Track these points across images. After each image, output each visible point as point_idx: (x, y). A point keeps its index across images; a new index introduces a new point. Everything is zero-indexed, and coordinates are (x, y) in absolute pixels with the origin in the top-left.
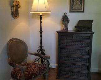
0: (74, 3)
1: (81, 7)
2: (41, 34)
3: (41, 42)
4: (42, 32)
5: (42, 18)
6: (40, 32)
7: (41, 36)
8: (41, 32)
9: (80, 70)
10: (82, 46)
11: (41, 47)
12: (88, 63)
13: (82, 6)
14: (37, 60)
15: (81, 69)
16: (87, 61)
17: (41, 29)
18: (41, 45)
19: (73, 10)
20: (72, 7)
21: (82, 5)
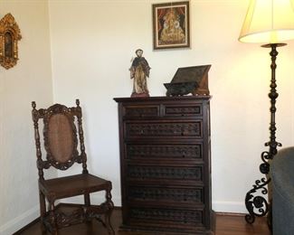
0: (165, 25)
1: (182, 35)
2: (273, 102)
3: (273, 129)
4: (277, 96)
5: (277, 53)
6: (270, 96)
7: (273, 110)
8: (273, 96)
9: (183, 201)
10: (182, 135)
11: (273, 143)
12: (200, 182)
13: (184, 33)
14: (261, 187)
15: (185, 200)
16: (199, 177)
17: (273, 86)
18: (273, 137)
19: (162, 42)
20: (159, 37)
21: (184, 29)
